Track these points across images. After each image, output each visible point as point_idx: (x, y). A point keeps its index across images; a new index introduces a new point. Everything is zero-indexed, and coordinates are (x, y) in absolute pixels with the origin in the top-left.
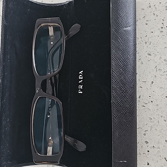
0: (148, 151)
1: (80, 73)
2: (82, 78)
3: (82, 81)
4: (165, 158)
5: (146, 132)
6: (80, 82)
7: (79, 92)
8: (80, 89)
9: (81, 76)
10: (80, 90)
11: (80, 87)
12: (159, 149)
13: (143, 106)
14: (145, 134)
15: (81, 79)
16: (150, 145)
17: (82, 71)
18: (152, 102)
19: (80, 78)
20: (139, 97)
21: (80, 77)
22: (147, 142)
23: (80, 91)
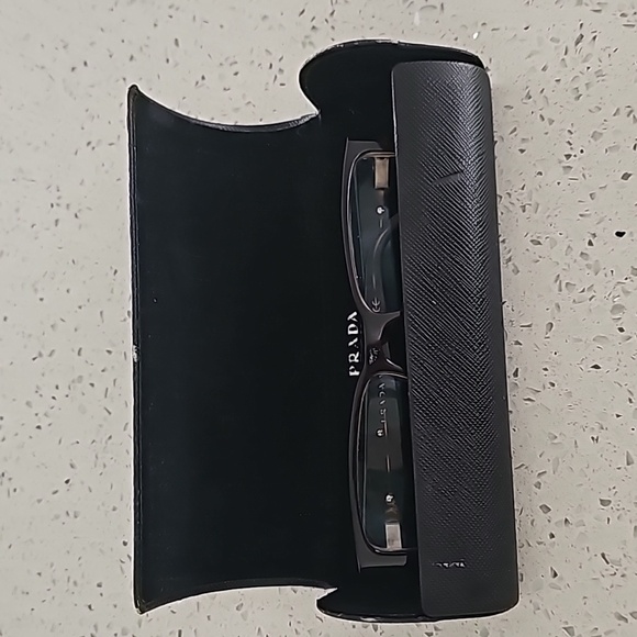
0: (552, 536)
1: (351, 317)
2: (356, 332)
3: (356, 340)
4: (603, 555)
5: (543, 477)
6: (351, 344)
7: (351, 374)
8: (353, 364)
9: (352, 326)
10: (352, 367)
11: (352, 358)
12: (582, 529)
13: (529, 399)
14: (538, 485)
15: (354, 336)
16: (557, 515)
17: (355, 314)
18: (553, 385)
19: (350, 332)
20: (516, 374)
21: (352, 329)
22: (546, 509)
23: (353, 371)
